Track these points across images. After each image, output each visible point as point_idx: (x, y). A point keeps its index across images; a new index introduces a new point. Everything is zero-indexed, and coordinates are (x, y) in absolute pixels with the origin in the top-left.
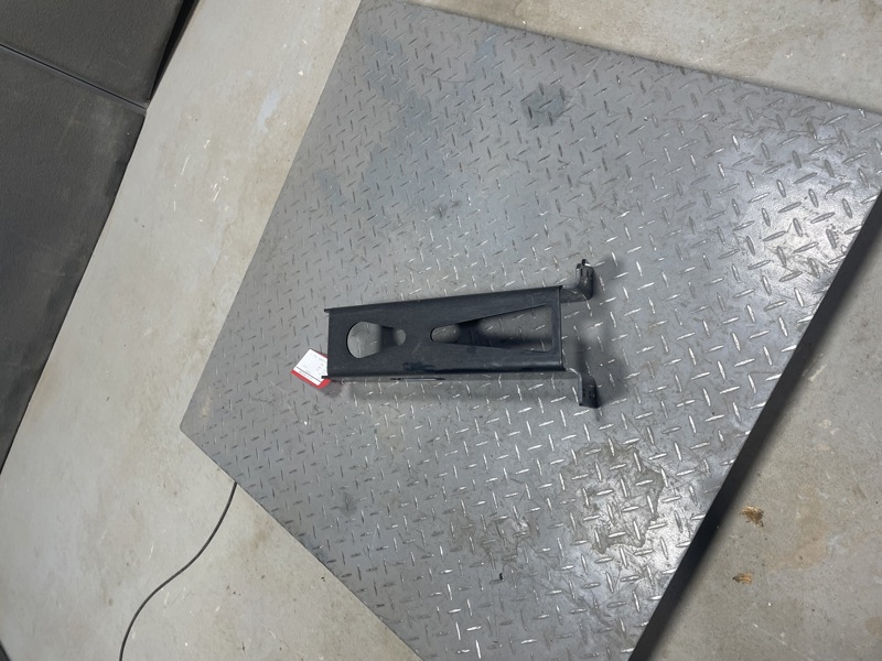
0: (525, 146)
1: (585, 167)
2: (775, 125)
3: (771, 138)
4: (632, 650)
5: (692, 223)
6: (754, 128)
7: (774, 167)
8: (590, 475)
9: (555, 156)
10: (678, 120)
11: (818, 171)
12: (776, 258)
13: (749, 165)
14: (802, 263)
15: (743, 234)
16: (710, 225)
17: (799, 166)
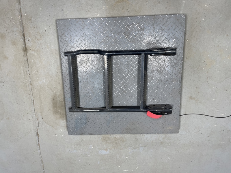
8: (133, 38)
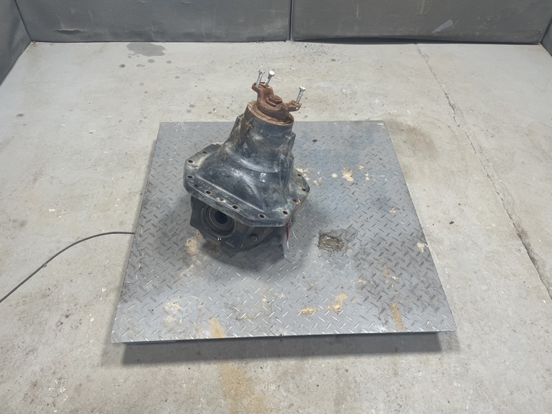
0: (364, 203)
1: (371, 229)
2: (427, 285)
3: (422, 286)
4: (193, 338)
5: (374, 275)
6: (422, 279)
7: (412, 291)
9: (368, 216)
10: (408, 252)
11: (420, 307)
12: (380, 309)
13: (407, 283)
14: (385, 319)
15: (382, 294)
16: (377, 282)
17: (418, 300)
